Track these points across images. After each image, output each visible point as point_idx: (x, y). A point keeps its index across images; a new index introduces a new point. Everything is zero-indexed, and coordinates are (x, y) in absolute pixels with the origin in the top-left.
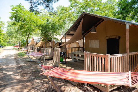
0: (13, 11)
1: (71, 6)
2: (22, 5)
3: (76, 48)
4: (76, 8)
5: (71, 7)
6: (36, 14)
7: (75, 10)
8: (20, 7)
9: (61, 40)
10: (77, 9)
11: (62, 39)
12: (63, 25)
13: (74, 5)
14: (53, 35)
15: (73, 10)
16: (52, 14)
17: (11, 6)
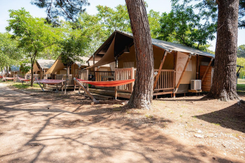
0: (12, 19)
1: (100, 15)
2: (27, 11)
3: (106, 72)
4: (107, 18)
5: (100, 17)
6: (53, 26)
7: (105, 21)
8: (22, 12)
9: (88, 62)
10: (108, 20)
11: (89, 60)
12: (88, 43)
13: (104, 14)
14: (78, 55)
15: (103, 22)
16: (76, 28)
17: (10, 11)
